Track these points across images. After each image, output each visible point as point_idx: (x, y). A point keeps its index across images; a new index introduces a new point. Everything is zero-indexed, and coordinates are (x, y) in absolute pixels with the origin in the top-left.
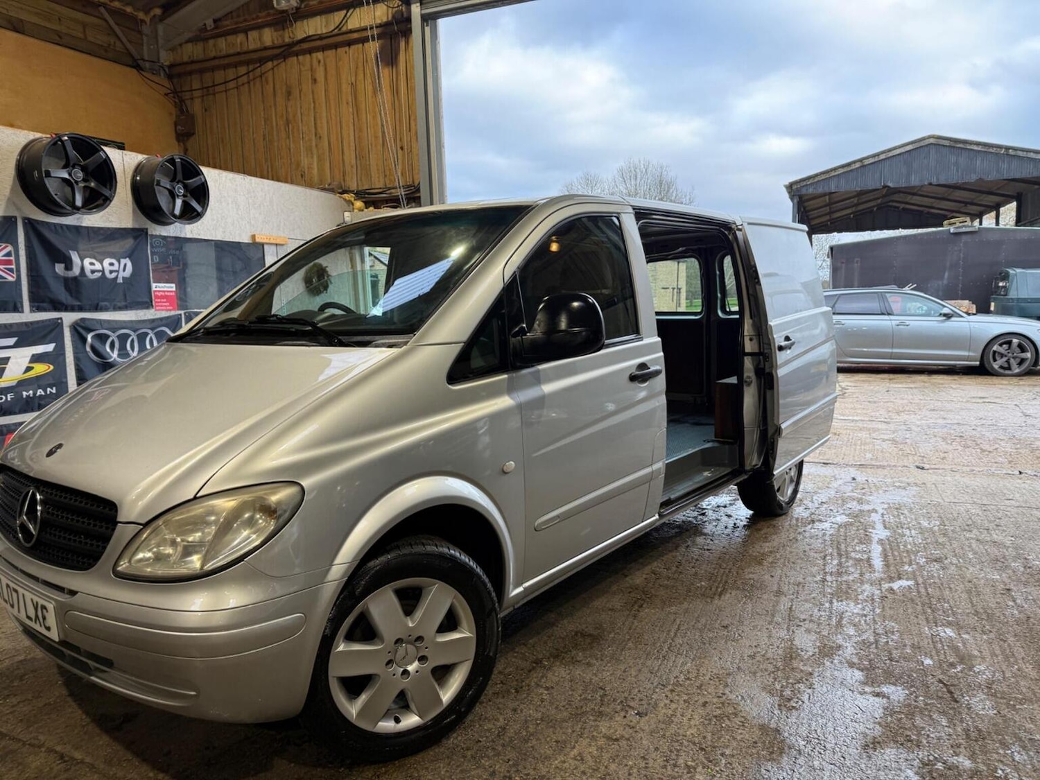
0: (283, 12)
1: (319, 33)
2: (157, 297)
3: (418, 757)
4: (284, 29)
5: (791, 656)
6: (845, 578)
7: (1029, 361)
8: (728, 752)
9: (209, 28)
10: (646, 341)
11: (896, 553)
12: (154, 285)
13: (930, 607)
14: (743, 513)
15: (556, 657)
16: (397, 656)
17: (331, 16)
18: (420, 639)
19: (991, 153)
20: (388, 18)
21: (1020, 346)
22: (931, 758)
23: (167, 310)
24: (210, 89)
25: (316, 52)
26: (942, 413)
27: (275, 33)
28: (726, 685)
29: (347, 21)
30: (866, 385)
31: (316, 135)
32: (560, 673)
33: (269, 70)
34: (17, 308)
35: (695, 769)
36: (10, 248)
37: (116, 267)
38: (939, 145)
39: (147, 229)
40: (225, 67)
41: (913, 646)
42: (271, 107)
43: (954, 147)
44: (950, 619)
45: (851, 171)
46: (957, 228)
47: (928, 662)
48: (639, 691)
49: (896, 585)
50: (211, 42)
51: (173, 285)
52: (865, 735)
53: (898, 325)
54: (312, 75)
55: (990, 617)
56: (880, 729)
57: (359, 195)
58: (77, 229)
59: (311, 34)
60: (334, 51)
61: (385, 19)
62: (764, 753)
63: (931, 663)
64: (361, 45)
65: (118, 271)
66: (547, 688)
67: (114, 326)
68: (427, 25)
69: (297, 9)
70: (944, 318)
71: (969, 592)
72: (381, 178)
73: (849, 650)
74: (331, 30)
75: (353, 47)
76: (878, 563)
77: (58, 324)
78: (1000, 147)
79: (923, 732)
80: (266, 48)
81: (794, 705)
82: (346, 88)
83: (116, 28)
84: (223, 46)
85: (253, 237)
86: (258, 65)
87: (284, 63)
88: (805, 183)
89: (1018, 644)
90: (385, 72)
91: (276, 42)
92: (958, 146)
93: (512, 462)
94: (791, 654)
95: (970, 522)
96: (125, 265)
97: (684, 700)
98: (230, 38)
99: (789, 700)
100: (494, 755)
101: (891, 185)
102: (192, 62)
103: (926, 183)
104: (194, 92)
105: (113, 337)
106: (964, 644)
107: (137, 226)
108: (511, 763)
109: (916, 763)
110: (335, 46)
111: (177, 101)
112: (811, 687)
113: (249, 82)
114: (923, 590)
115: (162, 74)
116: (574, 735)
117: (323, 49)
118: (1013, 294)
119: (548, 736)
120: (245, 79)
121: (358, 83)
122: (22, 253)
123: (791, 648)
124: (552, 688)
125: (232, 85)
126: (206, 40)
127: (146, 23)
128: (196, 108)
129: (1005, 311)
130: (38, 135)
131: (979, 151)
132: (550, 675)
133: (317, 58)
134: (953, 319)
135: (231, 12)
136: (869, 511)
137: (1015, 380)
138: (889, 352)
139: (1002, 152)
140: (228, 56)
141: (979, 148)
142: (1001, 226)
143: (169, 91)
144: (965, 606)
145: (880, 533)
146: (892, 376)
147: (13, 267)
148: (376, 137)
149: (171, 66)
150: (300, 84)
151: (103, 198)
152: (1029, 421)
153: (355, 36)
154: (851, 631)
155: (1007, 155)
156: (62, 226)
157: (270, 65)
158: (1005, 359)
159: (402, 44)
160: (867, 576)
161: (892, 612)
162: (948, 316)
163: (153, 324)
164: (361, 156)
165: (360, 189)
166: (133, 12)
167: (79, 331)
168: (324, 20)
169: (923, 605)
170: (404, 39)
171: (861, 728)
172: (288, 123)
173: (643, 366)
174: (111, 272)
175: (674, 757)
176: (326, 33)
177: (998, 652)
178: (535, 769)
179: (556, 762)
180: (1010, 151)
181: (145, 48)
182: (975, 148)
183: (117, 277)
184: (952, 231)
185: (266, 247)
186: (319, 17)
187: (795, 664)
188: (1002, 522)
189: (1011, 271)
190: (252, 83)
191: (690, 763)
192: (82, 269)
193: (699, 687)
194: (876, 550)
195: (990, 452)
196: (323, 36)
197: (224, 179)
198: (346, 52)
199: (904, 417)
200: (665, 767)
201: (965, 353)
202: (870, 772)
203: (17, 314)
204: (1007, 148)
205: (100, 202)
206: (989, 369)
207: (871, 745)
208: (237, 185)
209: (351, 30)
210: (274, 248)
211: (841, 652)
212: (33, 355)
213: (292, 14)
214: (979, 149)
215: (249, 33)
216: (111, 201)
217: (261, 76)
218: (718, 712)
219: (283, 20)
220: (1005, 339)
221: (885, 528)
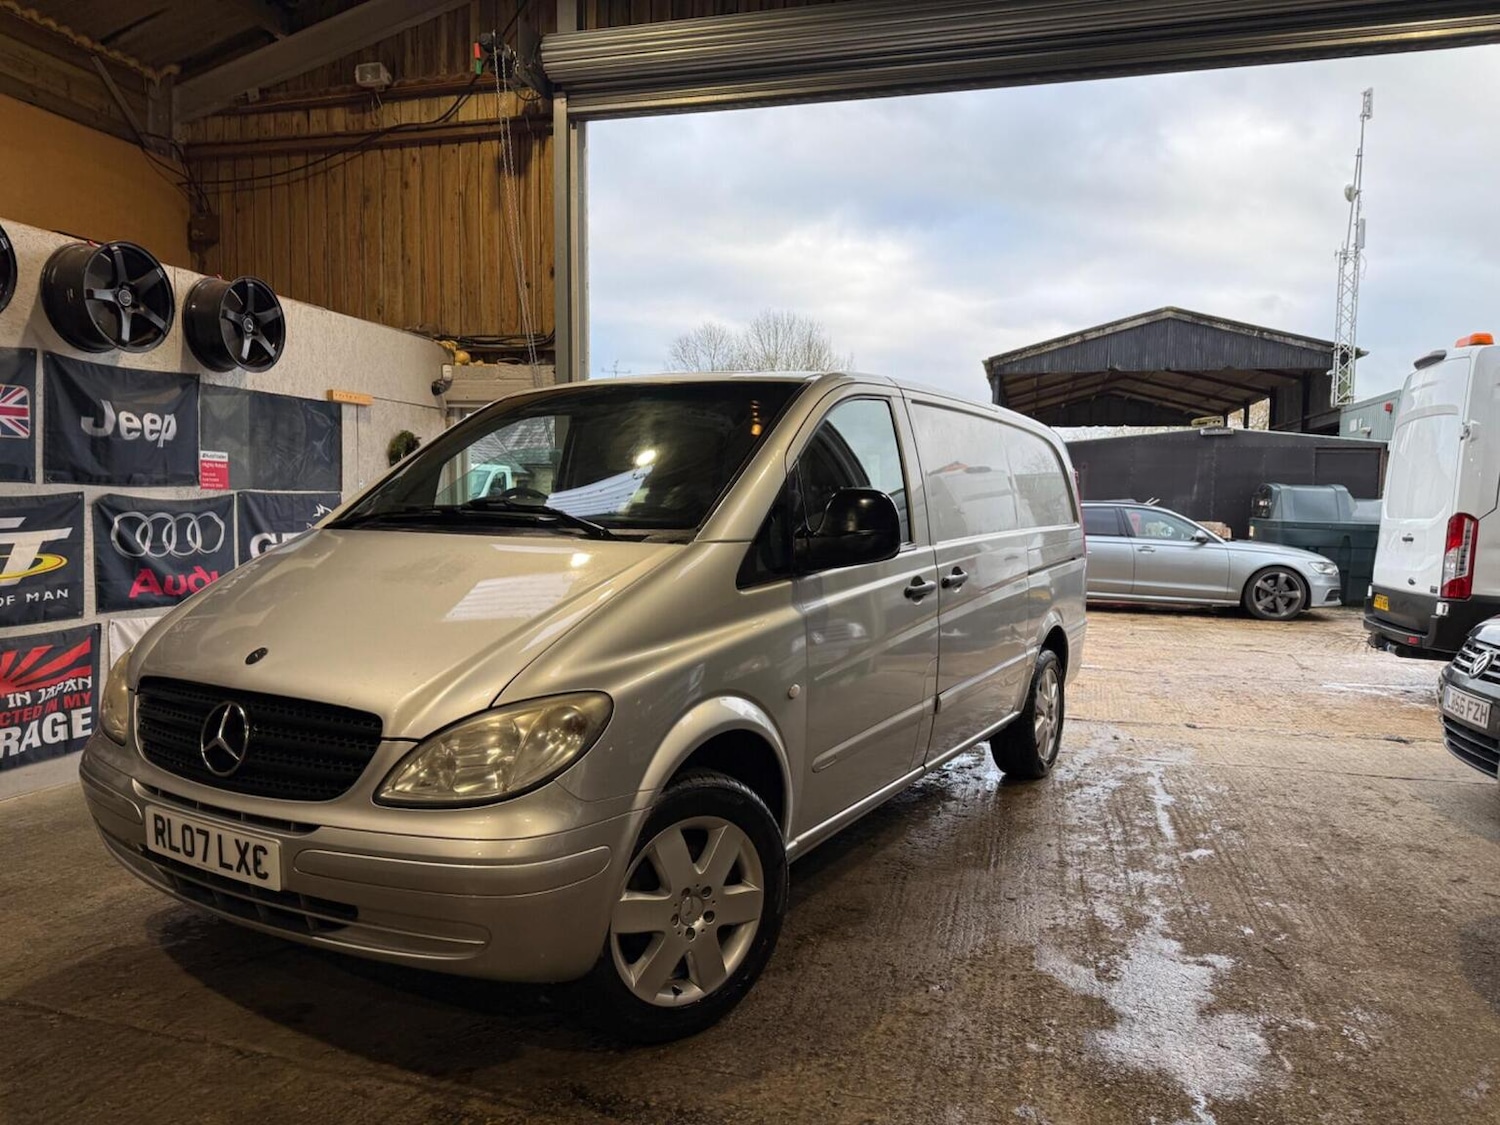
0: (365, 89)
1: (416, 121)
2: (205, 470)
3: (700, 1037)
4: (364, 112)
5: (1097, 928)
6: (1135, 847)
7: (1298, 602)
8: (1054, 1022)
9: (251, 100)
10: (920, 550)
11: (1187, 821)
12: (201, 453)
13: (1238, 877)
14: (993, 775)
15: (823, 933)
16: (683, 909)
17: (435, 101)
18: (708, 890)
19: (1242, 335)
20: (517, 112)
21: (1288, 582)
22: (1273, 1021)
23: (216, 488)
24: (247, 183)
25: (412, 146)
26: (1204, 663)
27: (352, 116)
28: (1032, 959)
29: (457, 110)
30: (1103, 627)
31: (403, 257)
32: (831, 950)
33: (339, 164)
34: (27, 477)
35: (1024, 1039)
36: (25, 393)
37: (157, 426)
38: (1180, 320)
39: (199, 376)
40: (272, 155)
41: (1228, 916)
42: (338, 214)
43: (1197, 324)
44: (1263, 888)
45: (1069, 346)
46: (1210, 429)
47: (1248, 931)
48: (934, 966)
49: (1195, 854)
50: (253, 119)
51: (226, 454)
52: (1199, 1002)
53: (1140, 550)
54: (402, 178)
55: (1306, 887)
56: (1213, 995)
57: (464, 343)
58: (111, 371)
59: (403, 122)
60: (437, 147)
61: (513, 114)
62: (1095, 1021)
63: (1252, 932)
64: (476, 144)
65: (159, 432)
66: (824, 966)
67: (149, 507)
68: (574, 128)
69: (387, 87)
70: (1197, 543)
71: (1277, 861)
72: (496, 321)
73: (1159, 921)
74: (433, 120)
75: (465, 146)
76: (1168, 831)
77: (76, 501)
78: (1253, 328)
79: (1259, 998)
80: (337, 135)
81: (1114, 975)
82: (451, 198)
83: (114, 88)
84: (271, 125)
85: (330, 393)
86: (323, 156)
87: (361, 157)
88: (1009, 360)
89: (1340, 912)
90: (510, 183)
91: (351, 128)
92: (1202, 323)
93: (796, 686)
94: (1096, 927)
95: (1262, 787)
96: (169, 424)
97: (990, 974)
98: (281, 116)
99: (1108, 971)
100: (791, 1034)
101: (1118, 367)
102: (223, 144)
103: (1163, 368)
104: (220, 185)
105: (147, 522)
106: (1283, 913)
107: (186, 371)
108: (812, 1040)
109: (1258, 1026)
110: (439, 142)
111: (194, 193)
112: (1127, 957)
113: (306, 179)
114: (1226, 860)
115: (174, 156)
116: (875, 1010)
117: (421, 143)
118: (1276, 518)
119: (845, 1013)
120: (301, 174)
121: (469, 193)
122: (40, 400)
123: (1094, 920)
124: (830, 964)
125: (279, 180)
126: (245, 114)
127: (154, 84)
128: (223, 207)
129: (1267, 537)
130: (71, 240)
131: (1227, 332)
132: (822, 951)
133: (411, 154)
134: (1208, 545)
135: (286, 82)
136: (1144, 774)
137: (1283, 625)
138: (1128, 585)
139: (1255, 335)
140: (277, 140)
142: (1250, 429)
143: (184, 180)
144: (1275, 876)
145: (1162, 799)
146: (1133, 616)
147: (28, 418)
148: (492, 268)
149: (189, 146)
150: (384, 187)
151: (155, 330)
152: (1307, 674)
153: (469, 131)
154: (1156, 902)
155: (1262, 339)
156: (92, 365)
157: (340, 157)
158: (1270, 598)
159: (536, 148)
160: (1160, 845)
161: (1197, 883)
162: (1202, 541)
163: (199, 506)
164: (469, 292)
165: (464, 335)
166: (138, 67)
167: (105, 510)
168: (424, 105)
169: (1230, 875)
170: (538, 141)
171: (1193, 995)
172: (362, 237)
173: (917, 580)
174: (152, 432)
175: (996, 1028)
176: (428, 123)
177: (1321, 921)
178: (842, 1045)
179: (865, 1037)
180: (1266, 334)
181: (150, 116)
182: (1223, 327)
183: (157, 440)
184: (1202, 432)
185: (344, 408)
186: (417, 101)
187: (1104, 935)
188: (1300, 787)
189: (1275, 488)
190: (311, 179)
191: (1016, 1034)
192: (117, 425)
193: (1003, 960)
194: (1163, 819)
195: (1268, 710)
196: (421, 126)
197: (297, 311)
198: (454, 151)
199: (1158, 666)
200: (990, 1038)
201: (1223, 589)
202: (1211, 1036)
203: (27, 485)
204: (1262, 330)
205: (150, 336)
206: (1253, 612)
207: (1207, 1012)
208: (312, 322)
209: (463, 122)
210: (353, 410)
211: (1151, 923)
212: (44, 543)
213: (379, 93)
214: (1228, 329)
215: (313, 113)
216: (165, 336)
217: (326, 172)
218: (1032, 985)
219: (365, 99)
220: (1270, 571)
221: (1167, 793)
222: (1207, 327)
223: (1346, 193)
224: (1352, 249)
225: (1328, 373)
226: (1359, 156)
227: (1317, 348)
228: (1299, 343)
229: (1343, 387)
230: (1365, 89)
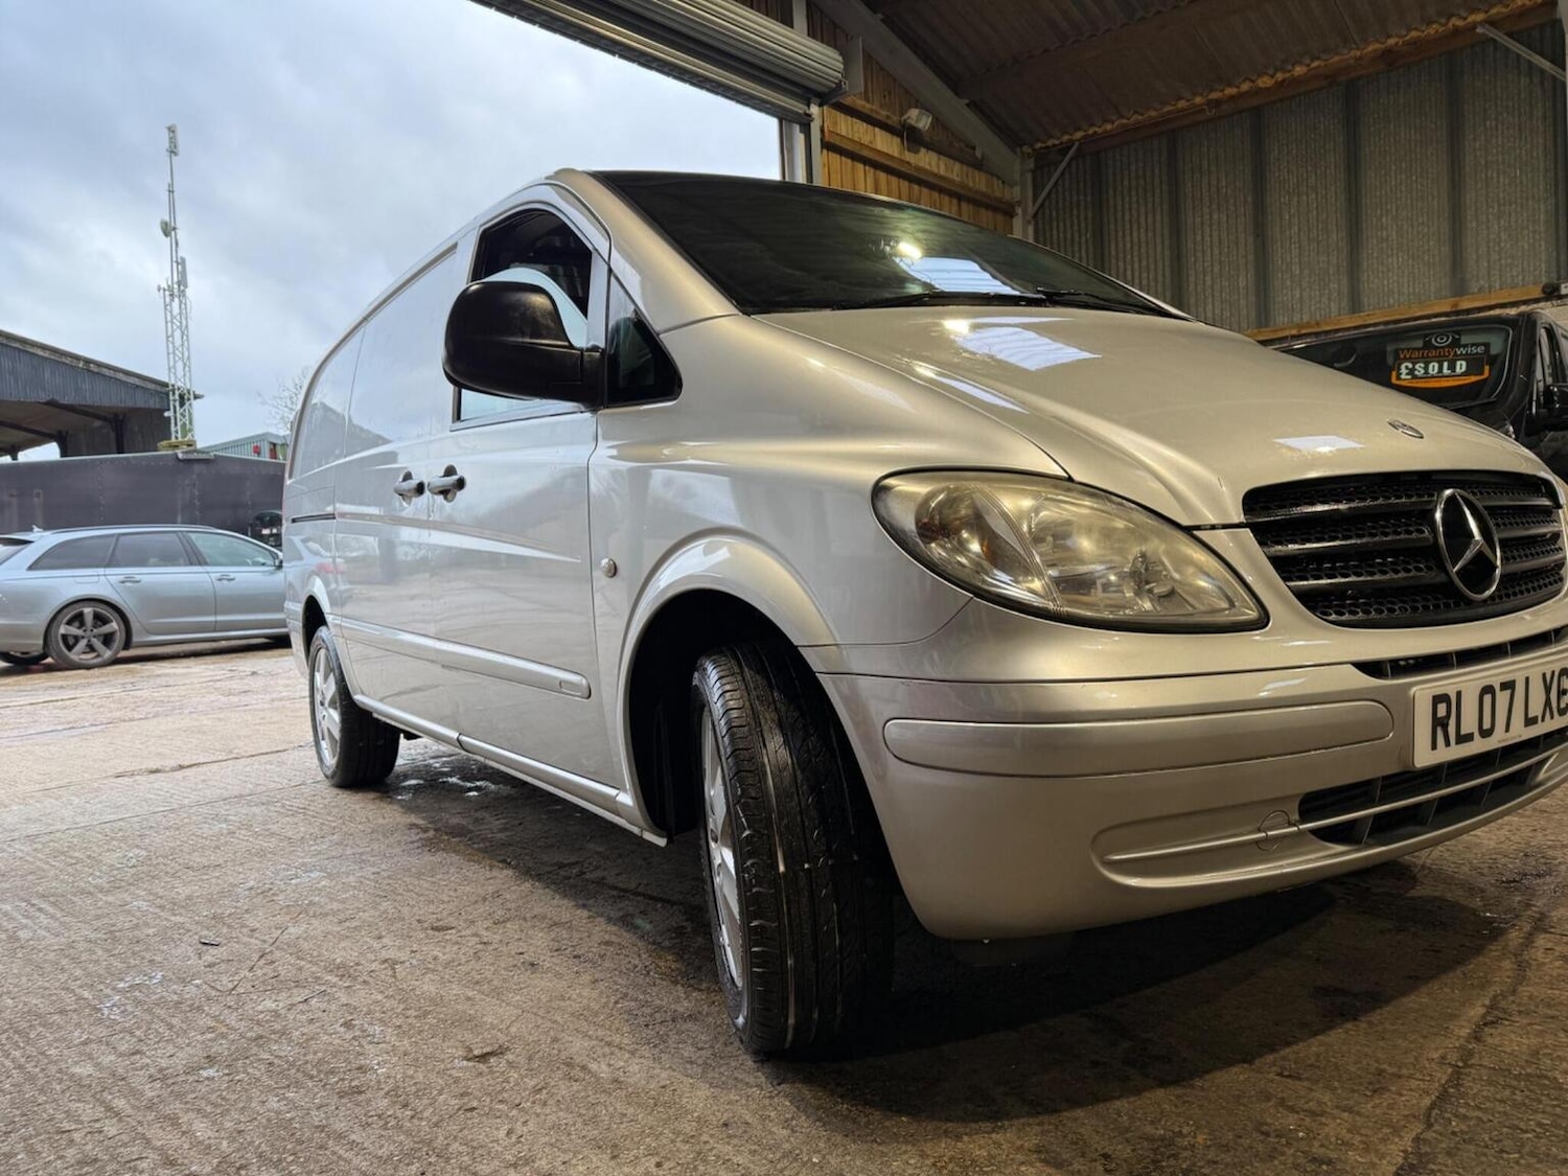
19: (64, 363)
43: (7, 346)
53: (220, 580)
78: (77, 358)
131: (43, 358)
138: (211, 622)
139: (81, 365)
141: (46, 354)
155: (89, 371)
180: (92, 365)
182: (40, 352)
204: (88, 361)
222: (19, 349)
223: (162, 228)
224: (176, 286)
225: (166, 414)
226: (171, 192)
227: (151, 386)
228: (131, 380)
229: (185, 431)
230: (168, 125)
